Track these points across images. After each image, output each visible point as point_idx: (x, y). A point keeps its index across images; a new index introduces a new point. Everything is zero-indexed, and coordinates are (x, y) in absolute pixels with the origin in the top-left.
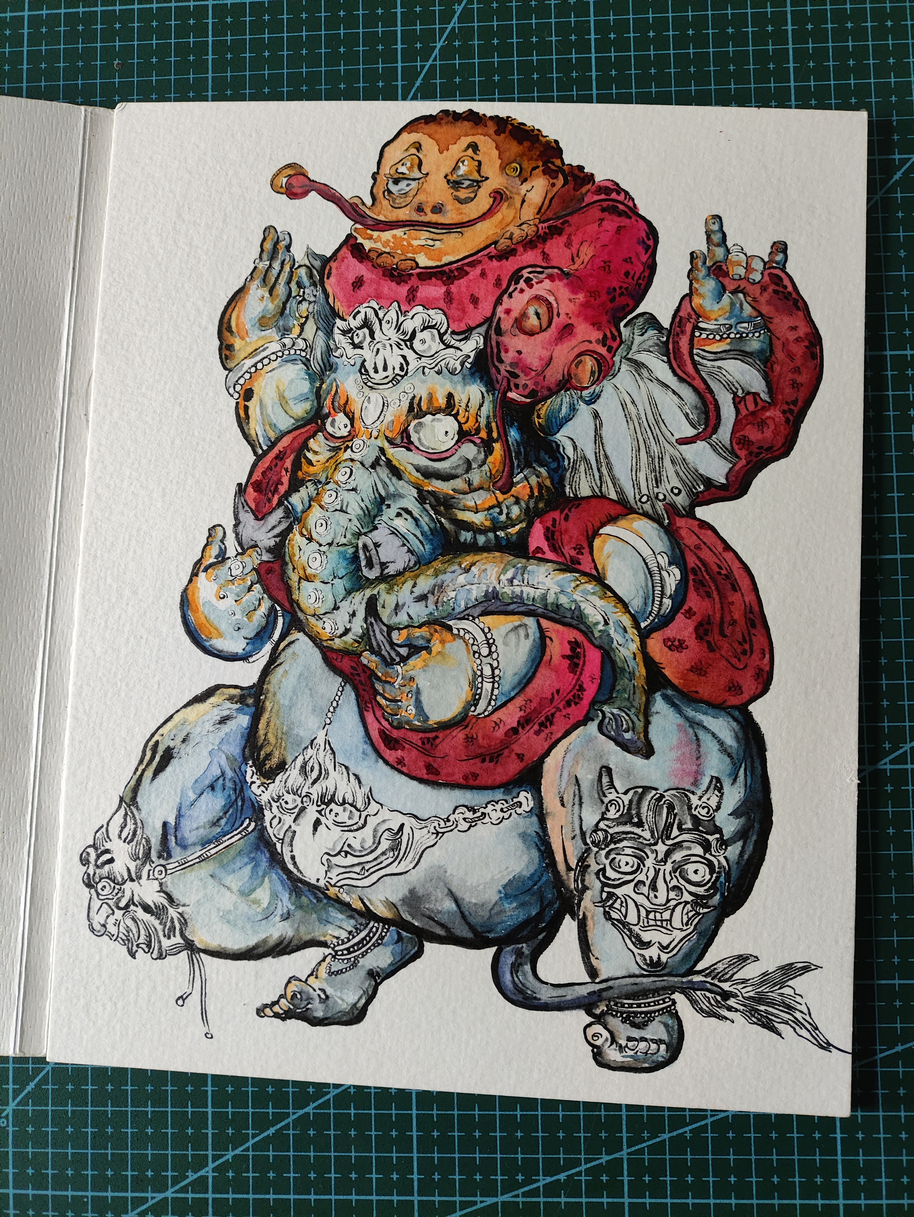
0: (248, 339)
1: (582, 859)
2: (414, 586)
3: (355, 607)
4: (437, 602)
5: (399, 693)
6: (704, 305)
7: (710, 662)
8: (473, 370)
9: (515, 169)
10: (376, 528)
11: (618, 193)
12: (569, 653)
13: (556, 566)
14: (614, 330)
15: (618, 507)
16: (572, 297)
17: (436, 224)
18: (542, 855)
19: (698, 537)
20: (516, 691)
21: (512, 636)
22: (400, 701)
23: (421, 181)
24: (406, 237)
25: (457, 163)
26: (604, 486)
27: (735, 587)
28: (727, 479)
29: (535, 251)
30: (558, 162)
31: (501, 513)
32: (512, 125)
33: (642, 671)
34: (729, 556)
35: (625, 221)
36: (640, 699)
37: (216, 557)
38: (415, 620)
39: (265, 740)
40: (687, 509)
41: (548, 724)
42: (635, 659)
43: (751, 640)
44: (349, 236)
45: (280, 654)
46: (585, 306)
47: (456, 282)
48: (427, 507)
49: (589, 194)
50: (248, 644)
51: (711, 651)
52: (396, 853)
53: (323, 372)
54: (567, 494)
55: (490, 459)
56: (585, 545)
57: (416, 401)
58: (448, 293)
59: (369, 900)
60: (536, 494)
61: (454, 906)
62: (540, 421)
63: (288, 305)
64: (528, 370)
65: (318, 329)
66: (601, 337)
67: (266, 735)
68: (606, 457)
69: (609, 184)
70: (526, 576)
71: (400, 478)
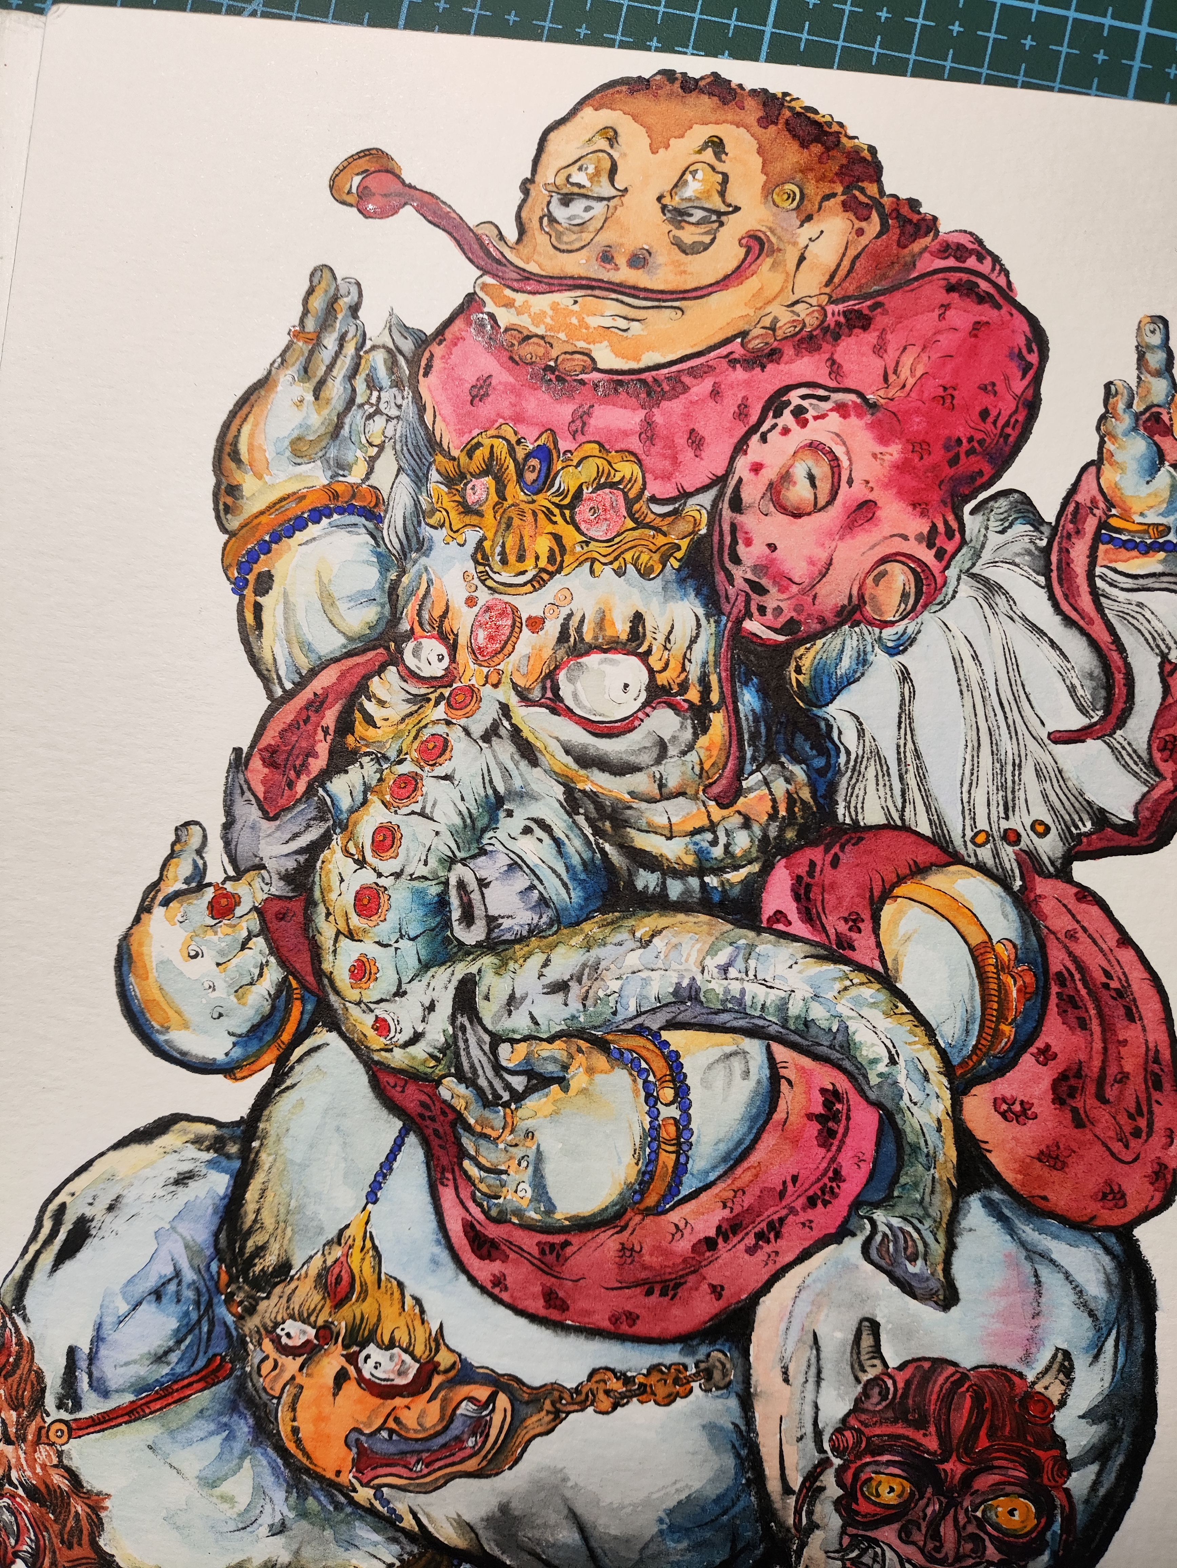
0: (267, 478)
1: (812, 1476)
2: (546, 964)
3: (435, 995)
4: (585, 998)
5: (503, 1156)
6: (1122, 485)
7: (1074, 1146)
8: (683, 574)
9: (791, 197)
10: (483, 852)
11: (980, 259)
12: (819, 1109)
13: (808, 949)
14: (951, 518)
15: (933, 850)
16: (878, 449)
17: (635, 288)
18: (742, 1464)
19: (1073, 916)
20: (717, 1174)
21: (720, 1071)
22: (505, 1172)
23: (612, 203)
24: (576, 308)
25: (683, 174)
26: (909, 808)
27: (1131, 1015)
28: (1136, 813)
29: (817, 357)
30: (872, 189)
31: (714, 843)
32: (792, 109)
33: (949, 1153)
34: (1126, 956)
35: (987, 313)
36: (942, 1203)
37: (187, 881)
38: (543, 1027)
39: (255, 1221)
40: (1058, 864)
41: (772, 1236)
42: (939, 1130)
43: (1151, 1112)
44: (471, 298)
45: (292, 1068)
46: (902, 467)
47: (665, 404)
48: (581, 820)
49: (926, 255)
50: (234, 1044)
51: (1077, 1127)
52: (480, 1440)
53: (404, 554)
54: (841, 818)
55: (703, 741)
56: (866, 915)
57: (574, 623)
58: (648, 424)
59: (428, 1516)
60: (783, 813)
61: (577, 1536)
62: (801, 678)
63: (347, 421)
64: (785, 582)
65: (400, 469)
66: (925, 530)
67: (258, 1211)
68: (918, 755)
69: (964, 240)
70: (752, 963)
71: (534, 762)
